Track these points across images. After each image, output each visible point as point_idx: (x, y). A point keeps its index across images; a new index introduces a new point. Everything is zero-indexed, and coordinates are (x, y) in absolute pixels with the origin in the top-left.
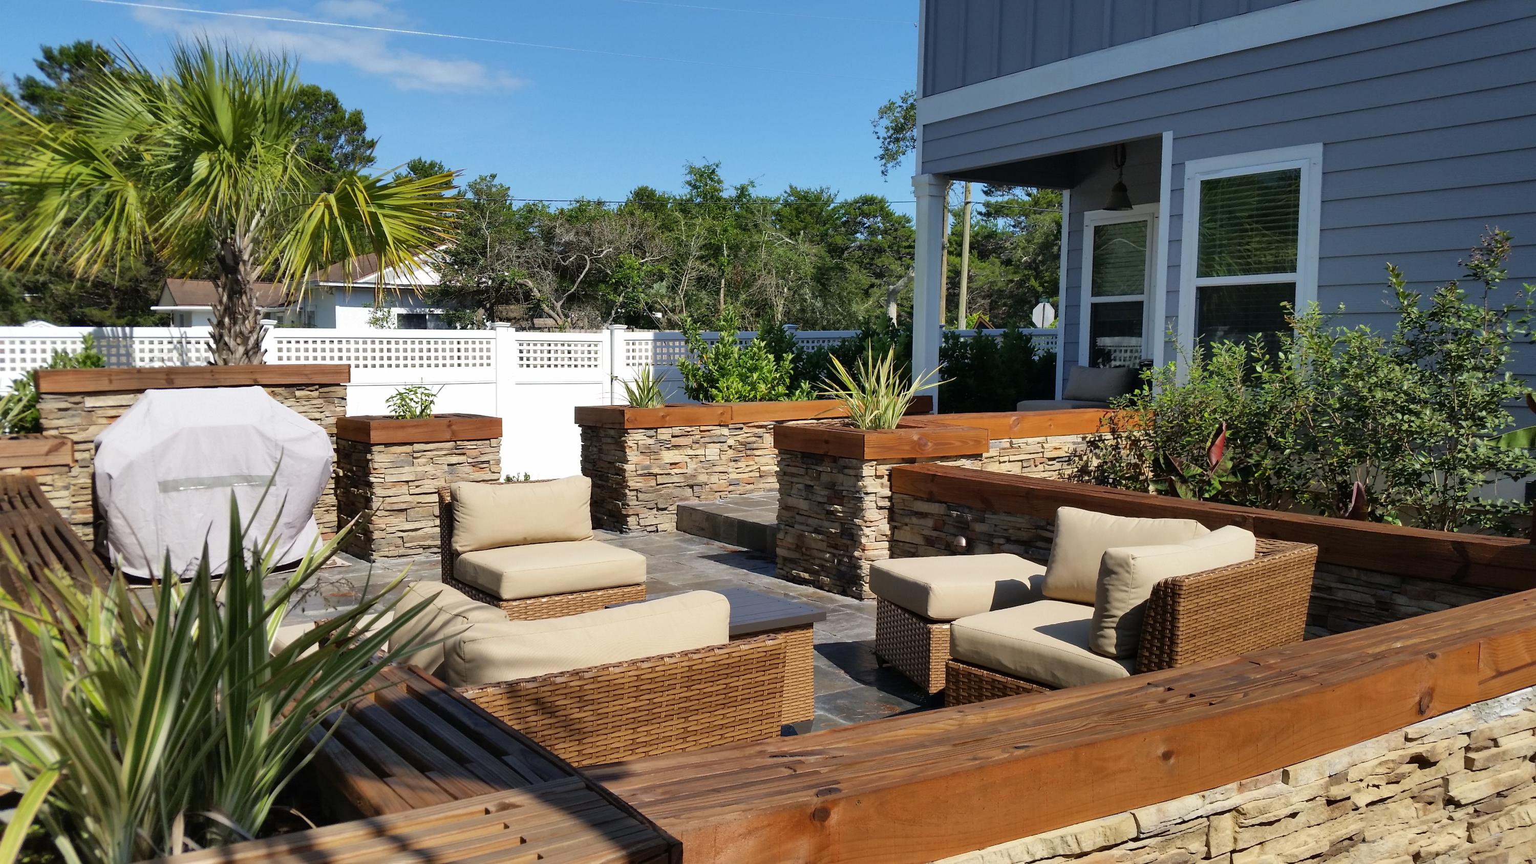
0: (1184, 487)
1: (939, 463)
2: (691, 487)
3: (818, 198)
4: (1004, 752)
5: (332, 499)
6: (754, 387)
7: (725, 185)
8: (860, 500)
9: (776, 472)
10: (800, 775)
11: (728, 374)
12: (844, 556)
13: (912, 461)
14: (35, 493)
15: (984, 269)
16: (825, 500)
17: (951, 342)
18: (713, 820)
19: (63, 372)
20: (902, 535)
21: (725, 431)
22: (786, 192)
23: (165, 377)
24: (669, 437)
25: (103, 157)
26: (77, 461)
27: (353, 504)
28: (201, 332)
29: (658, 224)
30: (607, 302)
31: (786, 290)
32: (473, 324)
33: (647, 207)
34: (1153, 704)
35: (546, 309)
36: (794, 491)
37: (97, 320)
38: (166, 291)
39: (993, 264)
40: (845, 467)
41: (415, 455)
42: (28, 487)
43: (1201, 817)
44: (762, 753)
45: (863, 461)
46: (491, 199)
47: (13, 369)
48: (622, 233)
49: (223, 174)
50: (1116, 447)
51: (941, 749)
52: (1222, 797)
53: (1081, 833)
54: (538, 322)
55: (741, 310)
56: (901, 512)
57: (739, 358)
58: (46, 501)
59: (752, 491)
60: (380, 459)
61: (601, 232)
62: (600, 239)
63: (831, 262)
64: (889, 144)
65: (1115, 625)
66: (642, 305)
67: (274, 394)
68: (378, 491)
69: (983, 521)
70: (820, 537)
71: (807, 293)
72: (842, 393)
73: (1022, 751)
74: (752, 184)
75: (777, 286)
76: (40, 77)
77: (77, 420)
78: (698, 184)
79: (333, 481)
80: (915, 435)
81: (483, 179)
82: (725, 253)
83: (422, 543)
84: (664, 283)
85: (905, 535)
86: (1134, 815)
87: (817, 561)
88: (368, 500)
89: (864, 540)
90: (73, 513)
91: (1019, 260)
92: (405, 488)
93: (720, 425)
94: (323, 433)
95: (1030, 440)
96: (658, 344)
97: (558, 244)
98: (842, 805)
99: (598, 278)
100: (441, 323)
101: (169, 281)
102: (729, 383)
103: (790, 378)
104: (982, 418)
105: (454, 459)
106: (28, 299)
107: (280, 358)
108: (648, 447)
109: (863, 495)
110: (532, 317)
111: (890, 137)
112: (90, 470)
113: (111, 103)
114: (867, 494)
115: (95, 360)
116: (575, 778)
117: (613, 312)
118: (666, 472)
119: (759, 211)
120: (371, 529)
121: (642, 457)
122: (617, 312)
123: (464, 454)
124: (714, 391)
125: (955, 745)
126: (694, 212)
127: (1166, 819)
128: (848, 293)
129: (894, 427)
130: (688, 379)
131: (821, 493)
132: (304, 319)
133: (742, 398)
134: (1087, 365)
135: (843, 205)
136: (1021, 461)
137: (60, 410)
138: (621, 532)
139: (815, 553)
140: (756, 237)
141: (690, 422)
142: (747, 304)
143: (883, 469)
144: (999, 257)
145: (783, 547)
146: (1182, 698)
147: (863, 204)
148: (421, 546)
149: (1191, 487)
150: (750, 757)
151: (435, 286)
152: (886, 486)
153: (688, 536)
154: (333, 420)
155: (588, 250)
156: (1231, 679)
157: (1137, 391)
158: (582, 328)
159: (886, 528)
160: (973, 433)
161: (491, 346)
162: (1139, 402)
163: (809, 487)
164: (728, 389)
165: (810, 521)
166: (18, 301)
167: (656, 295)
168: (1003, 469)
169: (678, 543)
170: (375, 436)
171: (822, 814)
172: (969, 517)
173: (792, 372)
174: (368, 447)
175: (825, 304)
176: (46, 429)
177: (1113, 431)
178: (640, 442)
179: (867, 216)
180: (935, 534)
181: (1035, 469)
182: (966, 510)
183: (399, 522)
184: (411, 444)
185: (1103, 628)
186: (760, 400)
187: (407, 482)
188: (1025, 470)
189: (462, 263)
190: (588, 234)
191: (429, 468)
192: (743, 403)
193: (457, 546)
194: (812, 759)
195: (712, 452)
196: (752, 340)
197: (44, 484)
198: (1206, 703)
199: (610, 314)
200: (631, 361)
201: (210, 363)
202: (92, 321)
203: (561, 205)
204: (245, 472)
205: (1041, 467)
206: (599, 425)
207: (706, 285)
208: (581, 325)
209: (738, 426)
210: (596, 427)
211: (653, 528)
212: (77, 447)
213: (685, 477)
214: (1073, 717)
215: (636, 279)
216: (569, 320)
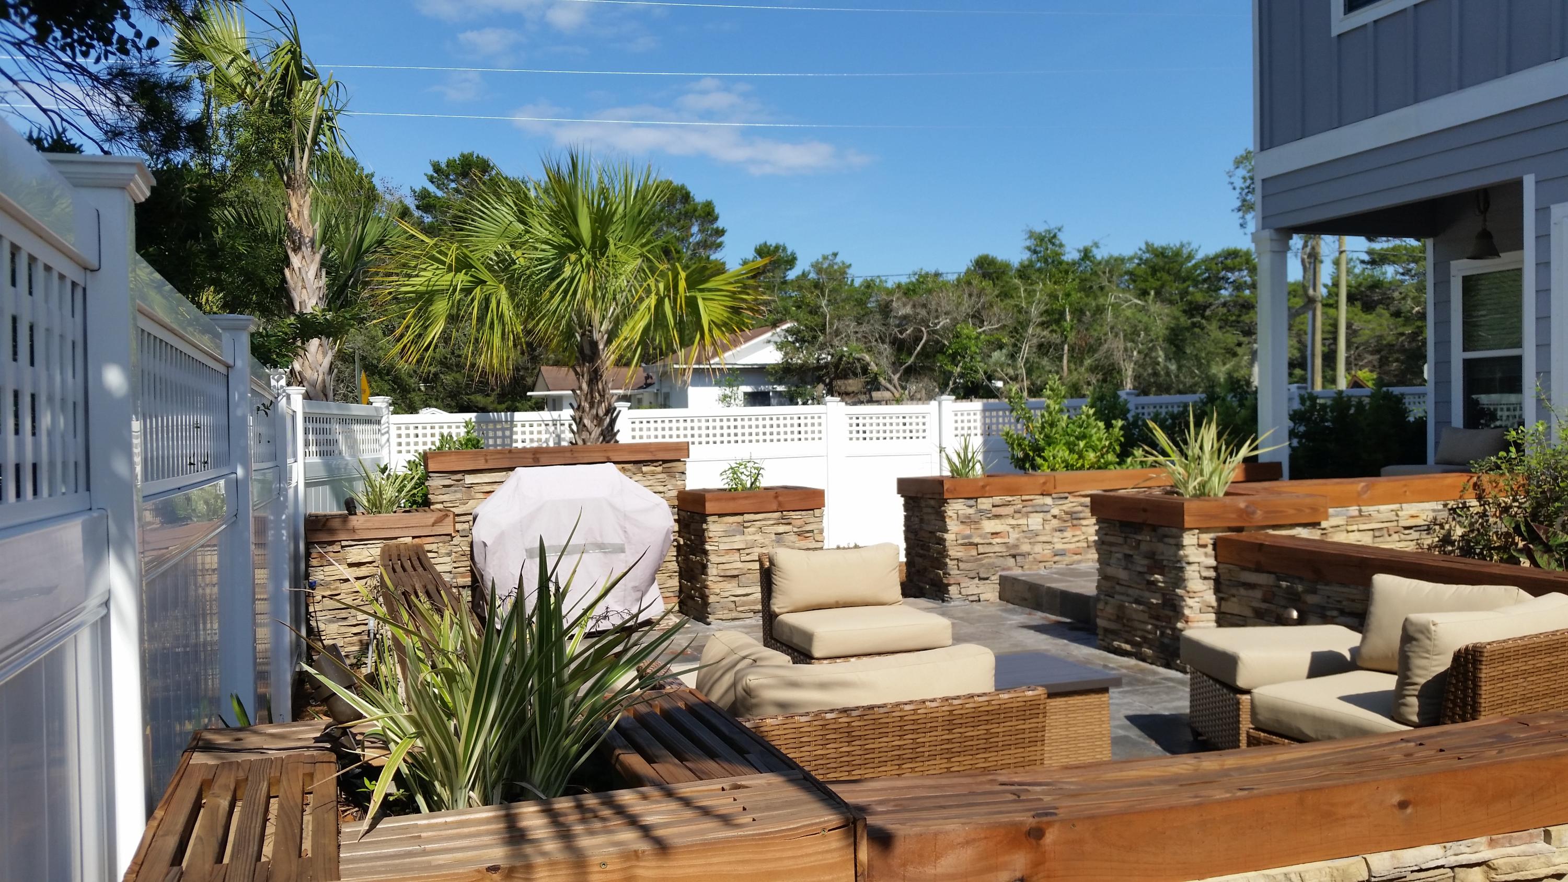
0: (1546, 556)
1: (1271, 532)
2: (1014, 556)
3: (1177, 253)
4: (1227, 792)
5: (674, 566)
6: (1081, 456)
7: (1068, 248)
8: (1182, 569)
9: (1095, 541)
10: (1024, 801)
11: (1054, 443)
12: (1166, 627)
13: (1239, 530)
14: (422, 557)
15: (1369, 321)
16: (1145, 569)
17: (1308, 403)
18: (934, 828)
19: (450, 453)
20: (1228, 607)
21: (1048, 500)
22: (1140, 249)
23: (532, 456)
24: (989, 507)
25: (478, 265)
26: (458, 531)
27: (692, 571)
28: (567, 414)
29: (996, 292)
30: (944, 373)
31: (1135, 353)
32: (813, 399)
33: (985, 276)
34: (1397, 756)
35: (883, 382)
36: (1113, 561)
37: (481, 406)
38: (540, 377)
39: (1380, 316)
40: (1166, 536)
41: (746, 525)
42: (417, 554)
43: (1443, 867)
44: (992, 781)
45: (1183, 529)
46: (831, 278)
47: (409, 452)
48: (959, 304)
49: (583, 271)
50: (1484, 515)
51: (1167, 788)
52: (1468, 850)
53: (1306, 872)
54: (876, 395)
55: (1086, 376)
56: (1227, 583)
57: (1067, 427)
58: (432, 565)
59: (1079, 562)
60: (715, 528)
61: (938, 304)
62: (937, 311)
63: (1185, 321)
64: (1247, 194)
65: (1416, 693)
66: (981, 375)
67: (624, 470)
68: (713, 558)
69: (1314, 592)
70: (1141, 608)
71: (1161, 356)
72: (1161, 458)
73: (1246, 792)
74: (1096, 245)
75: (1126, 350)
76: (432, 188)
77: (459, 495)
78: (1038, 249)
79: (675, 549)
80: (1241, 503)
81: (825, 258)
82: (1068, 318)
83: (752, 608)
84: (1004, 351)
85: (1232, 607)
86: (1365, 859)
87: (1139, 633)
88: (704, 567)
89: (1187, 612)
90: (454, 578)
91: (1410, 312)
92: (736, 556)
93: (1043, 495)
94: (665, 504)
95: (1383, 508)
96: (987, 414)
97: (895, 317)
98: (1057, 825)
99: (935, 350)
100: (783, 400)
101: (542, 368)
102: (1055, 452)
103: (1121, 445)
104: (1325, 484)
105: (781, 529)
106: (423, 388)
107: (634, 437)
108: (968, 517)
109: (1184, 565)
110: (870, 391)
111: (1248, 187)
112: (469, 539)
113: (489, 216)
114: (1189, 563)
115: (475, 442)
116: (797, 771)
117: (951, 383)
118: (987, 541)
119: (1104, 273)
120: (707, 594)
121: (962, 527)
122: (955, 383)
123: (790, 524)
124: (1039, 461)
125: (1181, 785)
126: (1034, 278)
127: (1400, 865)
128: (1207, 354)
129: (1221, 494)
130: (1013, 449)
131: (1141, 563)
132: (661, 399)
133: (1068, 467)
134: (1461, 426)
135: (1207, 260)
136: (1373, 530)
137: (444, 486)
138: (943, 601)
139: (1136, 624)
140: (1101, 300)
141: (1012, 491)
142: (1093, 369)
143: (1207, 538)
144: (1388, 309)
145: (1103, 618)
146: (1432, 752)
147: (1226, 258)
148: (752, 611)
149: (1557, 556)
150: (981, 783)
151: (778, 364)
152: (1210, 556)
153: (1011, 606)
154: (675, 493)
155: (925, 322)
156: (1490, 737)
157: (1502, 454)
158: (920, 399)
159: (1211, 599)
160: (1308, 501)
161: (822, 421)
162: (1503, 466)
163: (1128, 557)
164: (1054, 458)
165: (1130, 591)
166: (414, 390)
167: (995, 364)
168: (1352, 539)
169: (1000, 613)
170: (710, 507)
171: (1037, 833)
172: (1300, 588)
173: (1122, 439)
174: (703, 517)
175: (1180, 368)
176: (433, 504)
177: (1479, 498)
178: (960, 512)
179: (1231, 270)
180: (1264, 606)
181: (1389, 539)
182: (1297, 581)
183: (731, 588)
184: (742, 514)
185: (1404, 696)
186: (1089, 469)
187: (739, 550)
188: (1378, 540)
189: (803, 341)
190: (924, 306)
191: (758, 537)
192: (1070, 473)
193: (776, 608)
194: (1038, 788)
195: (1035, 522)
196: (1080, 408)
197: (430, 551)
198: (1454, 758)
199: (948, 385)
200: (959, 432)
201: (571, 443)
202: (477, 407)
203: (897, 280)
204: (599, 540)
205: (1395, 537)
206: (919, 495)
207: (1048, 351)
208: (919, 396)
209: (1062, 495)
210: (917, 497)
211: (975, 598)
212: (457, 519)
213: (1007, 547)
214: (1309, 766)
215: (973, 349)
216: (907, 392)
